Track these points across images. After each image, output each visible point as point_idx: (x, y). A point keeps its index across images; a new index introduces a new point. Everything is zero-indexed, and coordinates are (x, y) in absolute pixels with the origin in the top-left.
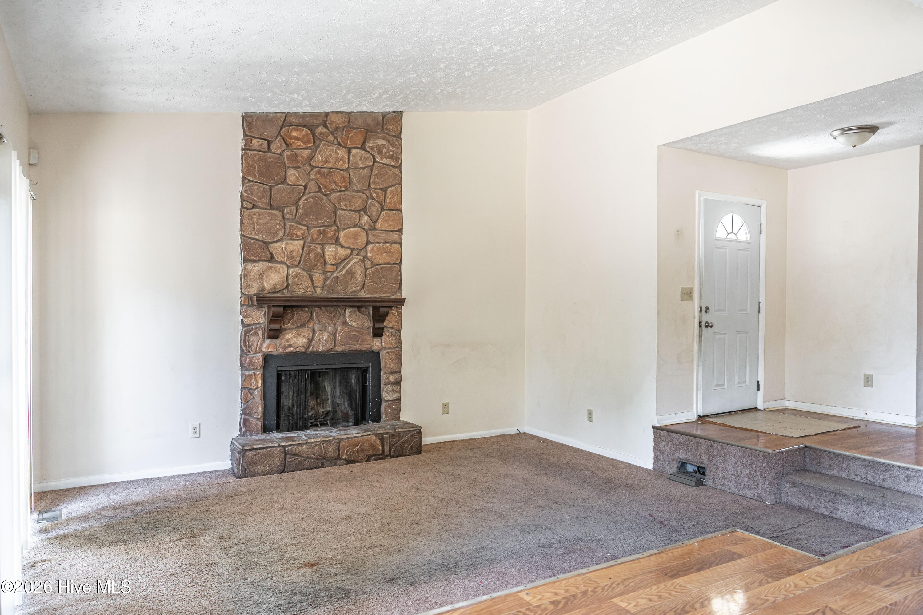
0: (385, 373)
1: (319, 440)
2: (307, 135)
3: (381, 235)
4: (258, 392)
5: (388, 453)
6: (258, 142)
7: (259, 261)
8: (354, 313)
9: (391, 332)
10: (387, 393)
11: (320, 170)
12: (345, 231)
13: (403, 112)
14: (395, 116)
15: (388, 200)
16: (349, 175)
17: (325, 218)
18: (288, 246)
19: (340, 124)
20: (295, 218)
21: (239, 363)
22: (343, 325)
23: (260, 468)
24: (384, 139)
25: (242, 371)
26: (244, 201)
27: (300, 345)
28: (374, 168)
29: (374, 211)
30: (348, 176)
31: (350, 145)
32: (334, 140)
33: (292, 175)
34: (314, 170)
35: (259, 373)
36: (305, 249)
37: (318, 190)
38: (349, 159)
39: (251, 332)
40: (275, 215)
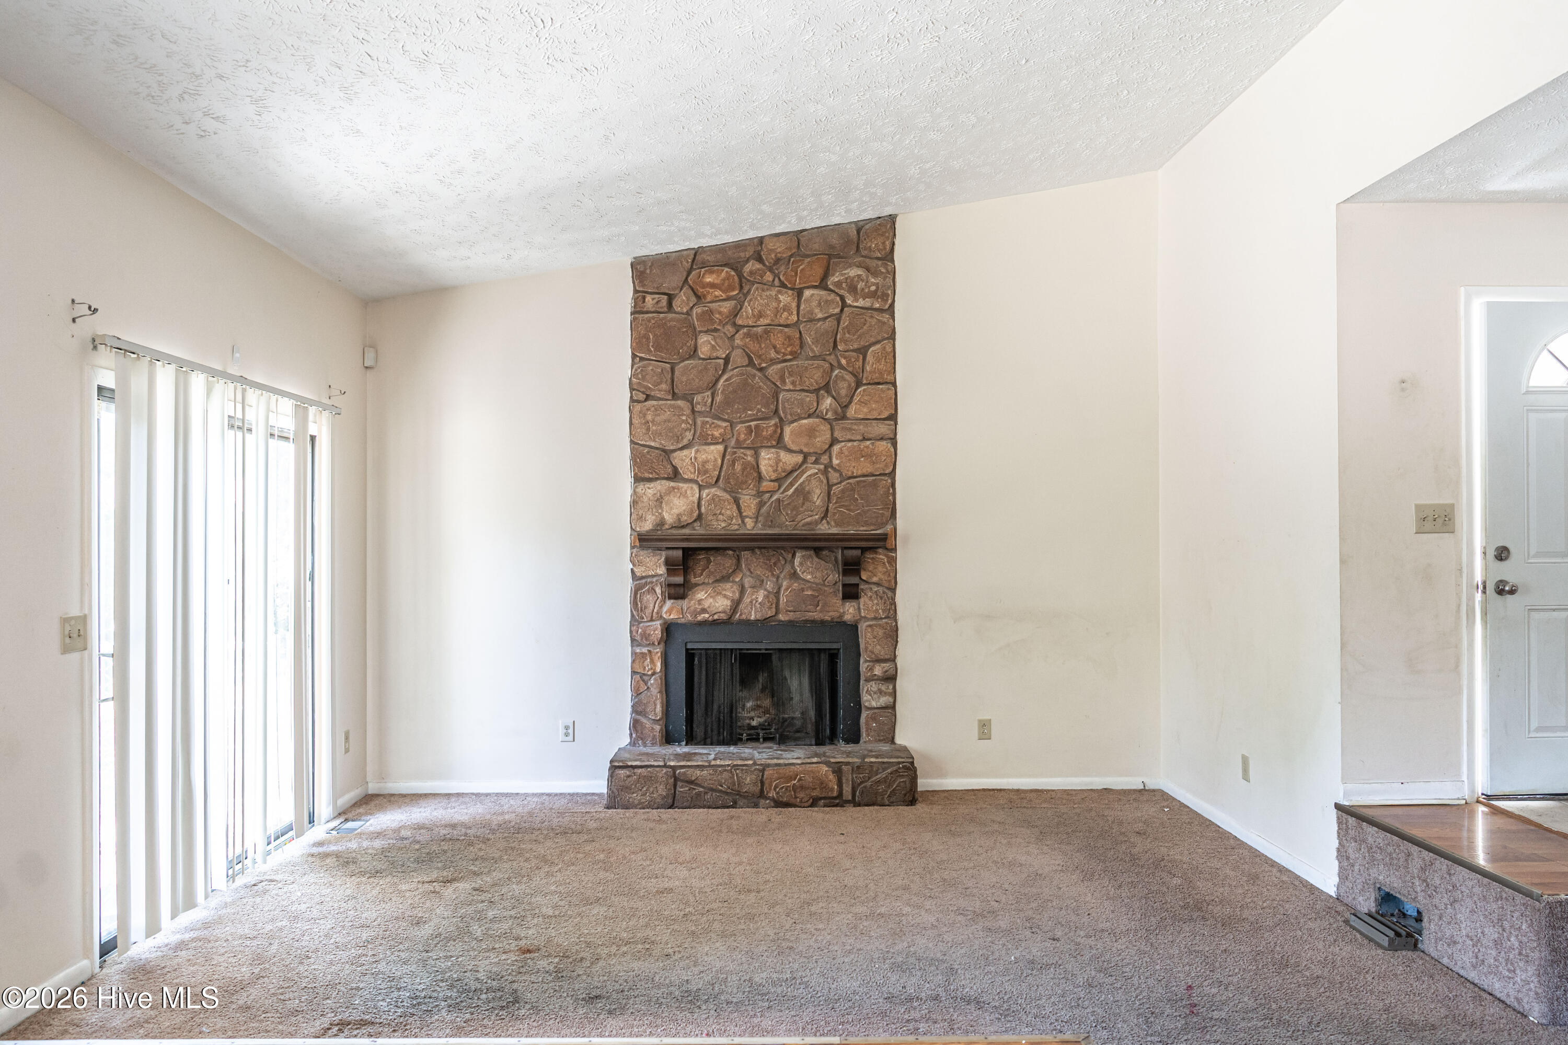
0: (866, 661)
1: (730, 762)
2: (728, 277)
3: (855, 427)
4: (655, 679)
5: (850, 798)
6: (653, 299)
7: (657, 479)
8: (808, 558)
9: (876, 592)
10: (871, 695)
11: (750, 330)
12: (792, 425)
13: (896, 216)
14: (879, 225)
15: (868, 368)
16: (800, 332)
17: (759, 407)
18: (698, 455)
19: (783, 253)
20: (711, 409)
21: (629, 635)
22: (791, 578)
23: (636, 797)
24: (859, 266)
25: (632, 646)
26: (634, 390)
27: (720, 610)
28: (843, 316)
29: (843, 389)
30: (798, 336)
31: (800, 283)
32: (774, 280)
33: (705, 343)
34: (741, 332)
35: (658, 651)
36: (727, 457)
37: (746, 362)
38: (798, 306)
39: (644, 588)
40: (679, 407)
